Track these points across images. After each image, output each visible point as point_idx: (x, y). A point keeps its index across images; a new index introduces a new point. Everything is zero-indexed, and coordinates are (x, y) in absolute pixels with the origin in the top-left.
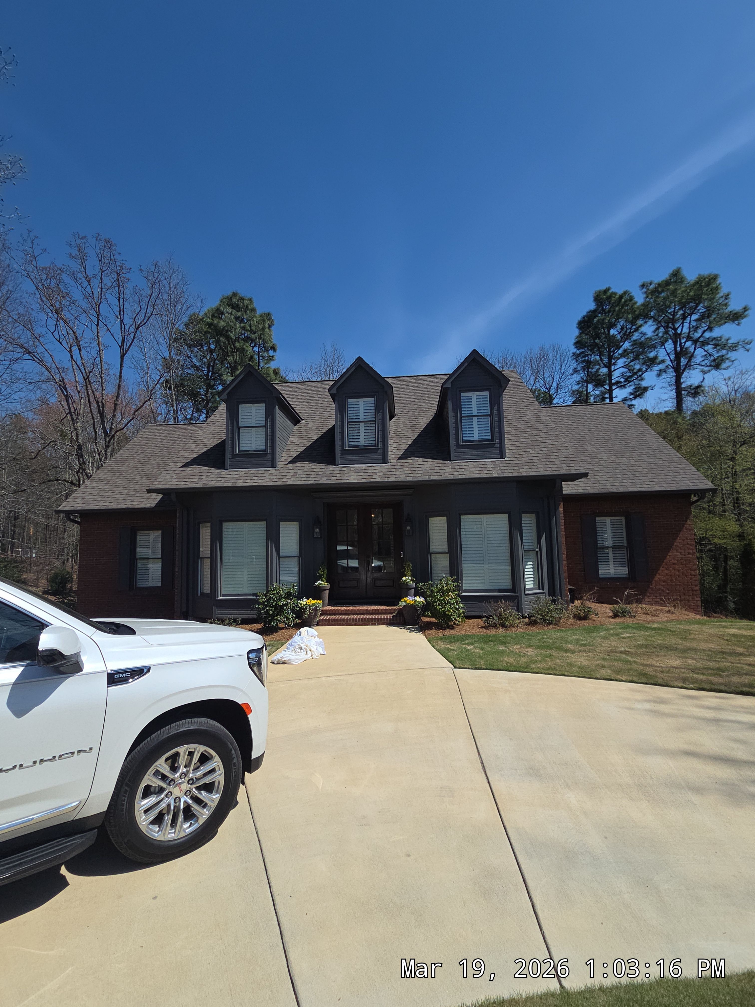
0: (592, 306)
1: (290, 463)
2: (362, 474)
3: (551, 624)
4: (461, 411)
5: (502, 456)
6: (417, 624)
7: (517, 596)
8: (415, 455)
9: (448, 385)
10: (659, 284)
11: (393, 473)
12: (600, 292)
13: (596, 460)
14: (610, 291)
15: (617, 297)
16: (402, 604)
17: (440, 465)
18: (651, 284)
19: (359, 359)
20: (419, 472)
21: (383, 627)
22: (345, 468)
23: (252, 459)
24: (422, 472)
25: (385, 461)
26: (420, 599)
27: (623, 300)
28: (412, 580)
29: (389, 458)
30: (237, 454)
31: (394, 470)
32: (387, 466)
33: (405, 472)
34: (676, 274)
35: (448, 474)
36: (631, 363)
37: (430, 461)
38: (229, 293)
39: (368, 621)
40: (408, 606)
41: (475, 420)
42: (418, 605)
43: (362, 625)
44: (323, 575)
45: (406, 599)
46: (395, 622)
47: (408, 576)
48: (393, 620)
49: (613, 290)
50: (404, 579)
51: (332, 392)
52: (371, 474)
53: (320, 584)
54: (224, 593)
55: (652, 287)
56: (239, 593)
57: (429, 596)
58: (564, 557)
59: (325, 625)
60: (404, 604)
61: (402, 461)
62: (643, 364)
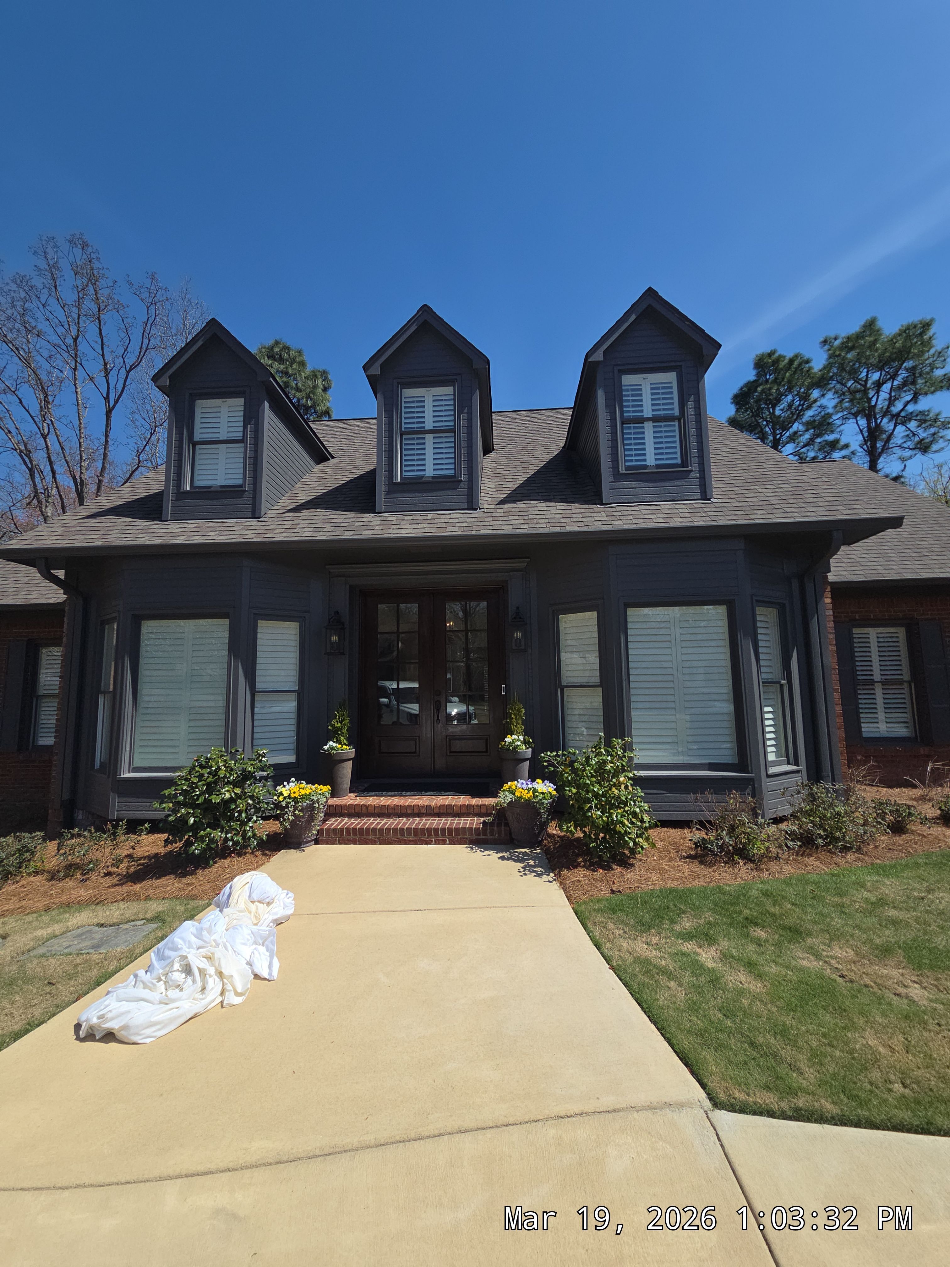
0: (751, 375)
1: (290, 511)
2: (425, 526)
3: (849, 849)
4: (621, 407)
5: (705, 496)
6: (539, 844)
7: (751, 780)
8: (531, 498)
9: (598, 356)
10: (848, 338)
11: (488, 523)
12: (763, 355)
14: (776, 355)
15: (786, 361)
16: (504, 798)
17: (582, 511)
18: (836, 339)
19: (425, 309)
20: (540, 521)
21: (461, 850)
22: (392, 518)
23: (215, 502)
24: (547, 521)
25: (472, 504)
26: (544, 787)
27: (796, 363)
28: (525, 742)
29: (480, 502)
30: (188, 492)
31: (490, 519)
32: (475, 514)
33: (513, 522)
34: (870, 326)
35: (600, 523)
36: (802, 450)
37: (561, 506)
38: (271, 342)
39: (430, 834)
40: (516, 804)
41: (648, 427)
42: (540, 802)
43: (415, 842)
44: (340, 729)
45: (512, 784)
46: (489, 837)
47: (518, 734)
48: (485, 834)
49: (780, 352)
50: (508, 739)
51: (371, 372)
52: (444, 525)
53: (332, 748)
54: (137, 763)
55: (837, 343)
56: (169, 765)
57: (569, 784)
58: (837, 696)
59: (333, 843)
60: (509, 797)
61: (507, 506)
62: (819, 450)
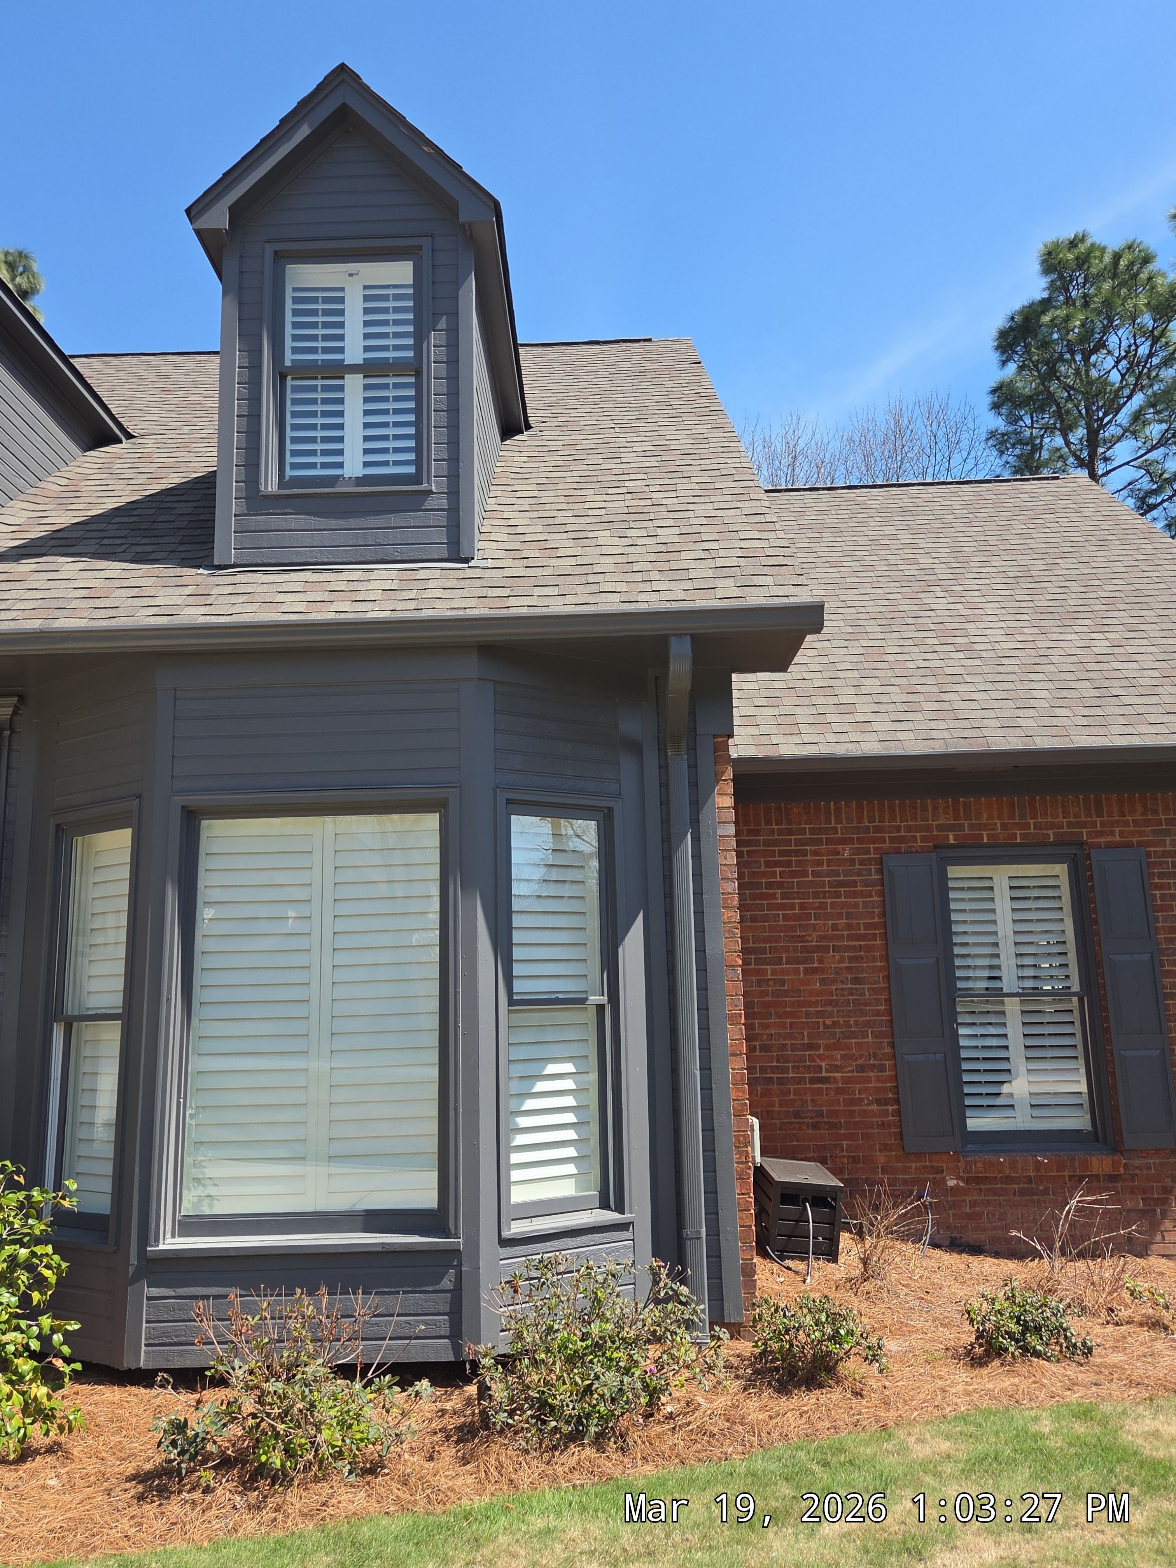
0: (1037, 286)
5: (456, 553)
7: (455, 1252)
13: (959, 640)
14: (1088, 243)
15: (1107, 257)
27: (1124, 265)
49: (1094, 238)
